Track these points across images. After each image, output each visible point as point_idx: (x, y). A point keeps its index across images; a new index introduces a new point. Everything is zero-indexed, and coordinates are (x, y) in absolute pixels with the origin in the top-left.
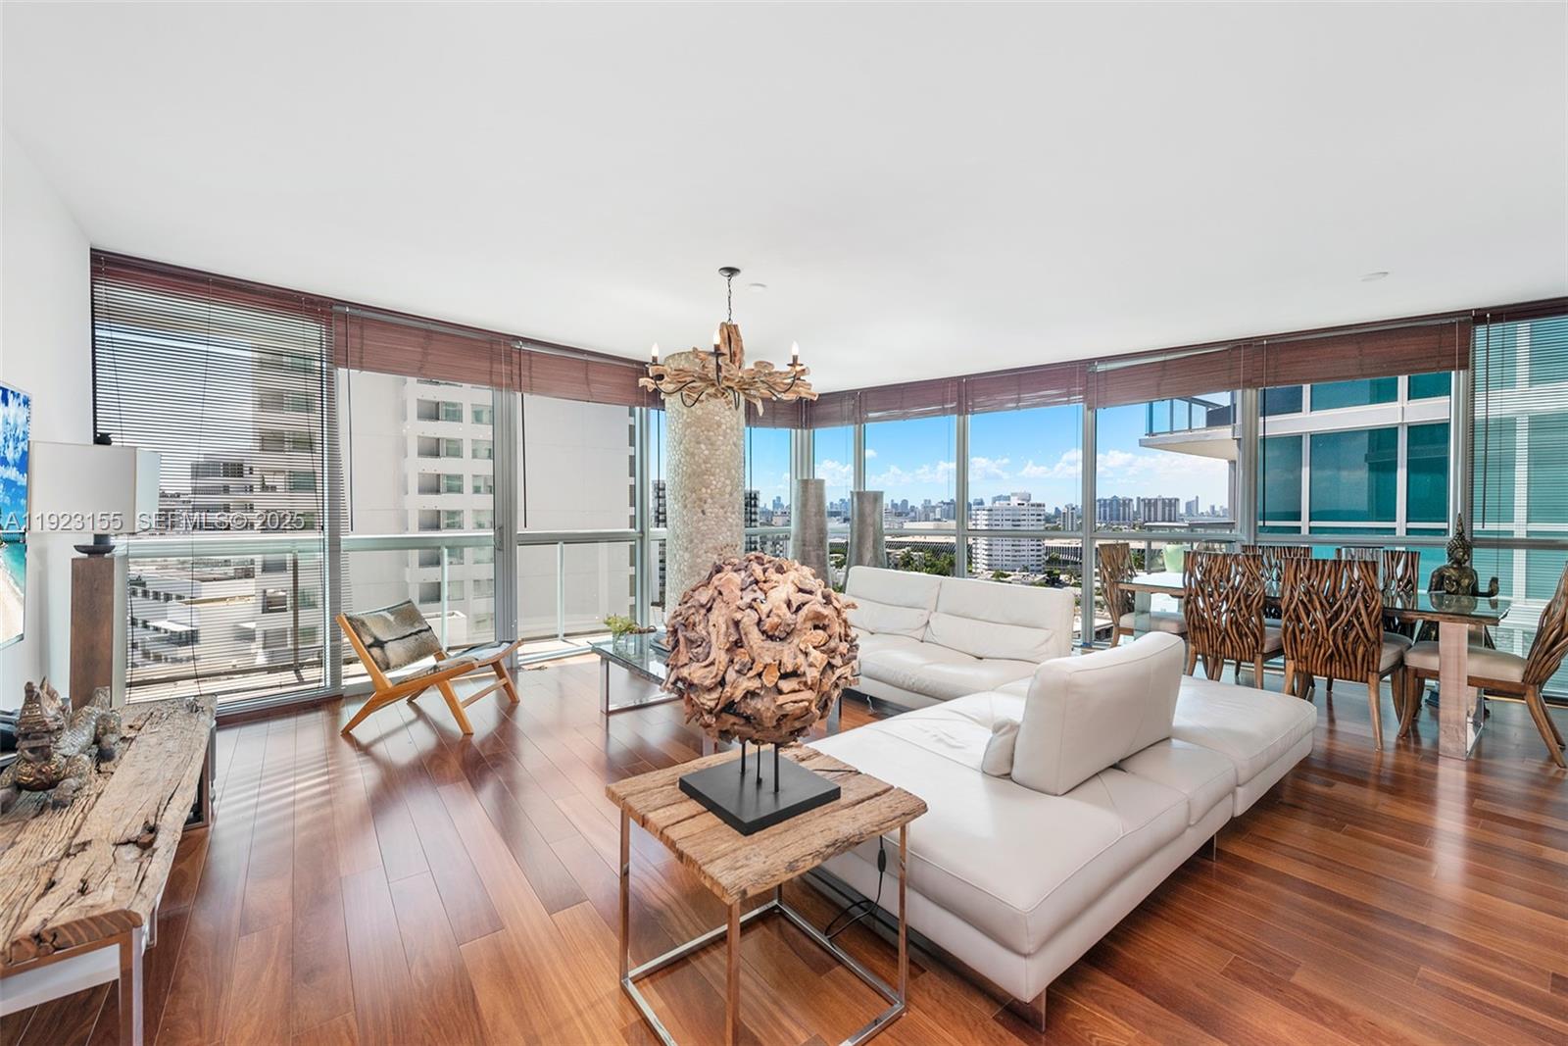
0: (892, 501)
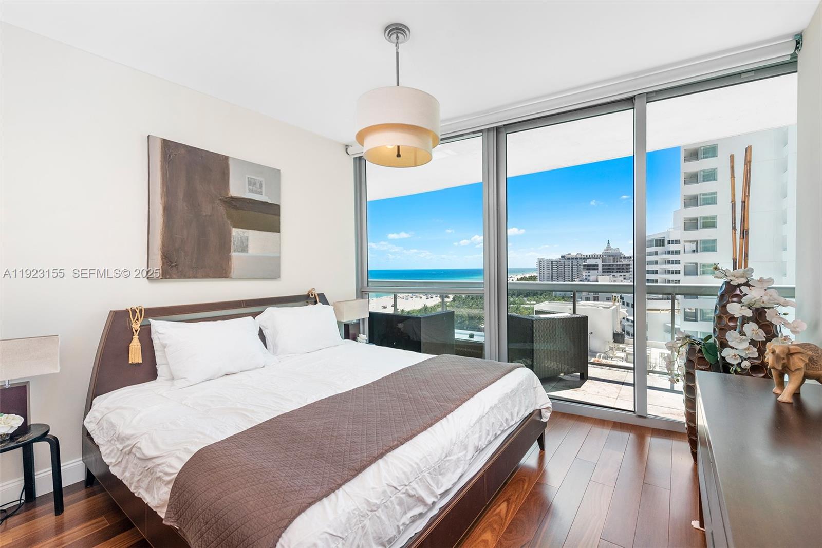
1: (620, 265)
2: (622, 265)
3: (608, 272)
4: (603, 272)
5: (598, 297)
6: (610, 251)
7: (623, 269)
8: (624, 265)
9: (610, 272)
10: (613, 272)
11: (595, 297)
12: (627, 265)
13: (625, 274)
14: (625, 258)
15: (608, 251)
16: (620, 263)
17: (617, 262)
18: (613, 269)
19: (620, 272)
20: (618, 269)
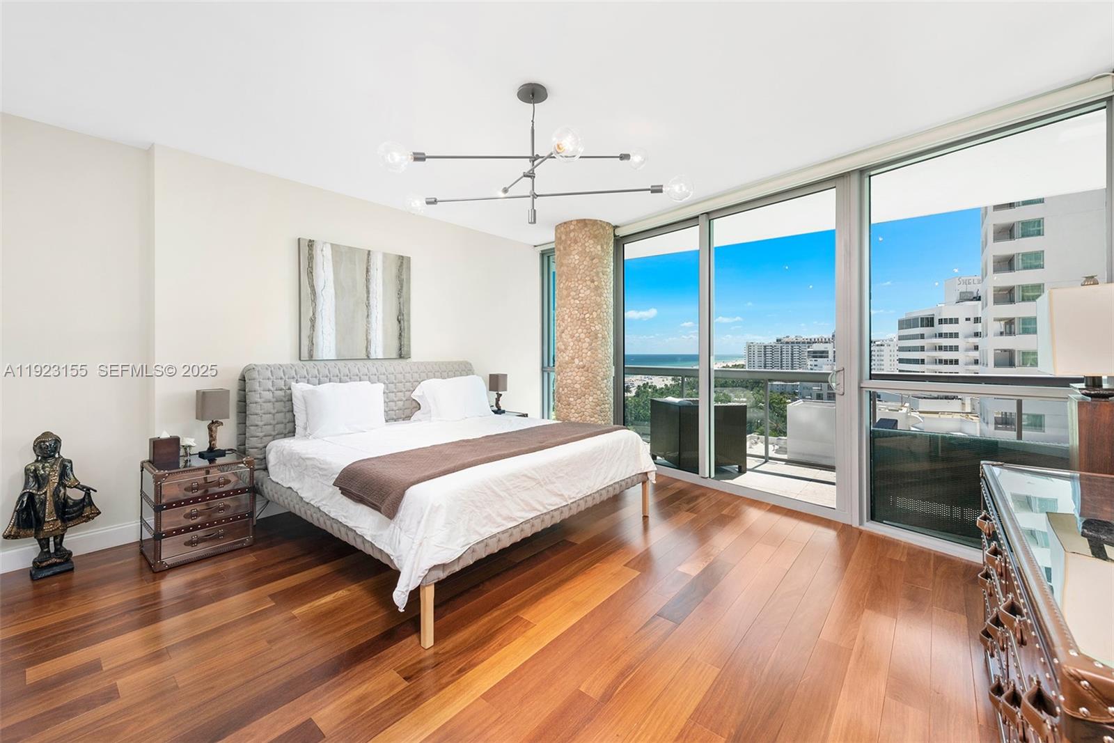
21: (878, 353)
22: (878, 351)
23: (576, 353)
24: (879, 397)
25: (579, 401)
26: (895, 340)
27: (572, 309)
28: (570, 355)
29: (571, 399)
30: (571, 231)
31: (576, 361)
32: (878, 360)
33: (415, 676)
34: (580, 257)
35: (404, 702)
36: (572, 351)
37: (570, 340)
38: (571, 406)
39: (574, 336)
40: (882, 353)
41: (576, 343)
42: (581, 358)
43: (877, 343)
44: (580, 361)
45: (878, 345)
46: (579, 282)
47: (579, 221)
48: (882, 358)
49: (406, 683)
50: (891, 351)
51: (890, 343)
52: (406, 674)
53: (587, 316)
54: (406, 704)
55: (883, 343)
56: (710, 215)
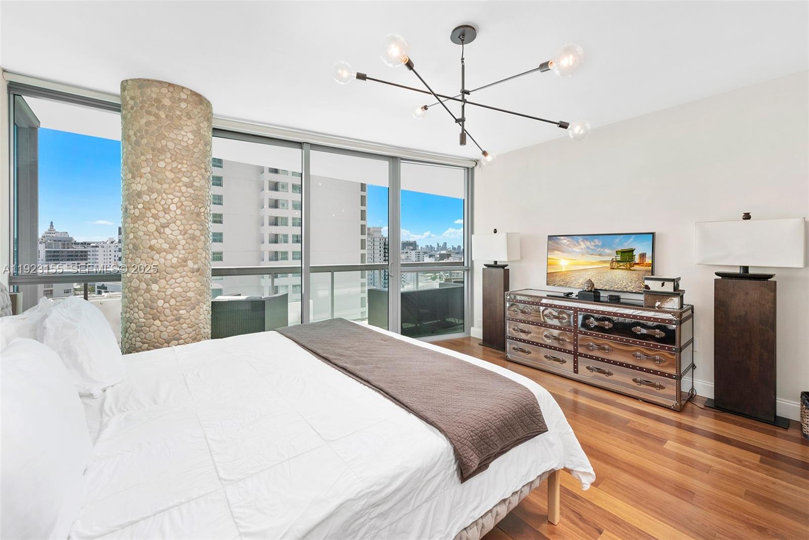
0: (453, 246)
1: (72, 252)
2: (76, 252)
3: (54, 260)
4: (47, 260)
5: (52, 291)
6: (54, 235)
7: (77, 256)
8: (78, 251)
9: (58, 260)
10: (62, 260)
11: (47, 291)
12: (82, 252)
13: (79, 262)
14: (76, 243)
15: (51, 235)
16: (72, 249)
17: (68, 248)
18: (63, 256)
19: (72, 260)
20: (68, 256)
21: (93, 253)
22: (93, 251)
23: (189, 253)
24: (106, 288)
25: (192, 312)
26: (108, 243)
27: (183, 199)
28: (181, 256)
29: (181, 312)
30: (180, 100)
31: (190, 264)
32: (93, 259)
33: (595, 526)
34: (195, 137)
35: (626, 531)
36: (183, 252)
37: (180, 237)
38: (182, 320)
39: (186, 233)
40: (97, 253)
41: (189, 241)
42: (195, 260)
43: (92, 245)
44: (195, 264)
45: (93, 247)
46: (193, 167)
47: (194, 94)
48: (97, 257)
49: (605, 532)
50: (104, 251)
51: (104, 245)
52: (596, 533)
53: (202, 210)
54: (626, 529)
55: (98, 245)
56: (314, 146)
